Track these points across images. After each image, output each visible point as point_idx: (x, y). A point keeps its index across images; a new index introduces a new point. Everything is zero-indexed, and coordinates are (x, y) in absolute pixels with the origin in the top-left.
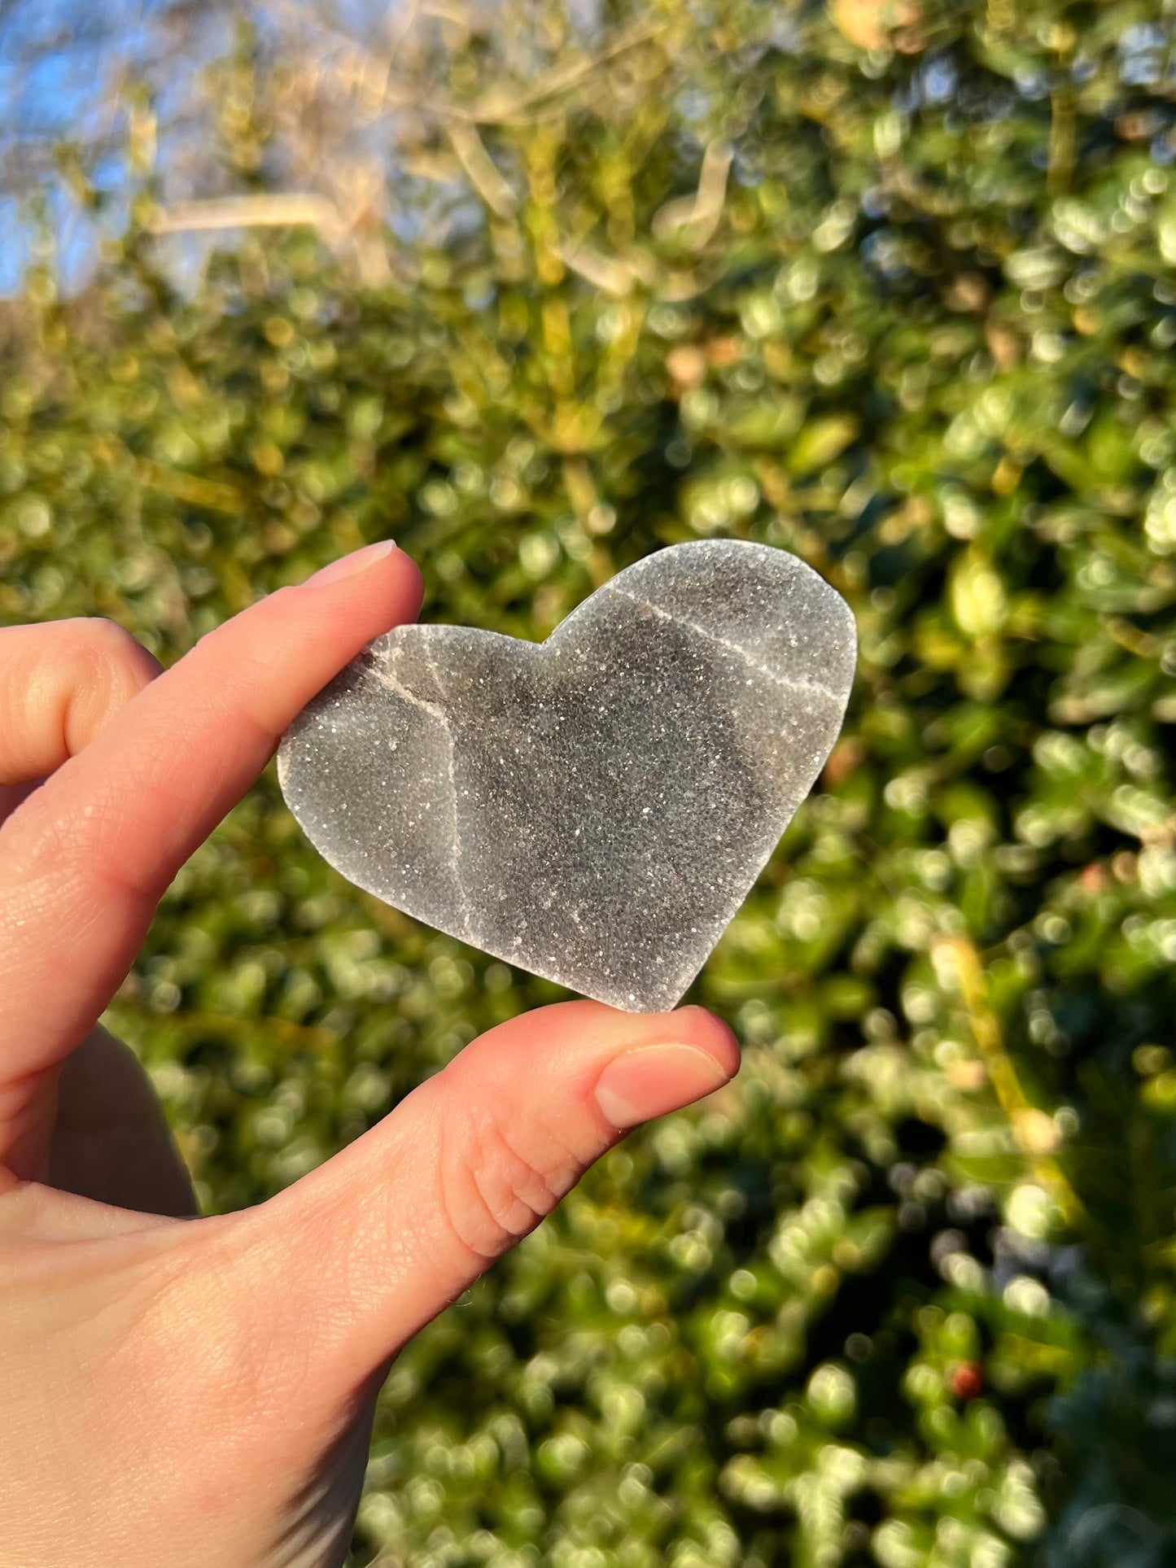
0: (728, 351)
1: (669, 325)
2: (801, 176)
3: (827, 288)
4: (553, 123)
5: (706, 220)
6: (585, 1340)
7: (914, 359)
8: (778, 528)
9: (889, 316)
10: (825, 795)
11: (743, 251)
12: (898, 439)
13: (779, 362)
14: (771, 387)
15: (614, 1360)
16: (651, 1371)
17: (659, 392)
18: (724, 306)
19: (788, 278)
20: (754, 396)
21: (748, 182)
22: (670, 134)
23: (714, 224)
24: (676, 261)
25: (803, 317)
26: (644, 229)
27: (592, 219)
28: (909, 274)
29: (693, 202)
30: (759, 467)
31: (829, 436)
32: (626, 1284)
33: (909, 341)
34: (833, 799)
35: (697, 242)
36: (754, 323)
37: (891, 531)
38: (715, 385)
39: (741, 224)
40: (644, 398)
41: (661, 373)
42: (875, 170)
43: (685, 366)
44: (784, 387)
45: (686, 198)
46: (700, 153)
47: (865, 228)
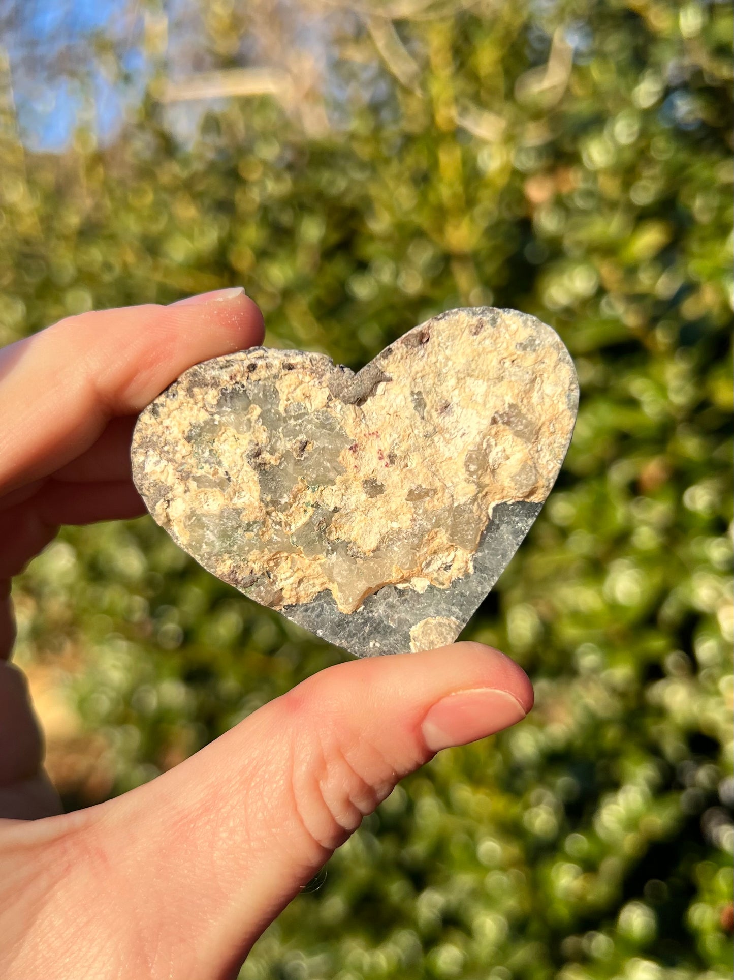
0: (574, 180)
1: (528, 162)
2: (624, 56)
3: (644, 134)
4: (443, 19)
5: (554, 88)
6: (464, 881)
7: (706, 187)
8: (610, 305)
9: (683, 156)
10: (641, 497)
11: (582, 107)
12: (694, 246)
13: (610, 187)
14: (608, 206)
15: (481, 895)
16: (511, 903)
17: (520, 212)
18: (568, 147)
19: (613, 125)
20: (585, 213)
21: (582, 62)
22: (526, 28)
23: (561, 90)
24: (537, 114)
25: (628, 156)
26: (510, 95)
27: (470, 89)
28: (703, 125)
29: (545, 70)
30: (596, 260)
31: (647, 240)
32: (492, 841)
33: (701, 169)
34: (648, 500)
35: (548, 101)
36: (590, 159)
37: (691, 309)
38: (561, 203)
39: (578, 91)
40: (507, 215)
41: (521, 199)
42: (681, 48)
43: (538, 191)
44: (612, 206)
45: (540, 68)
46: (547, 42)
47: (668, 92)
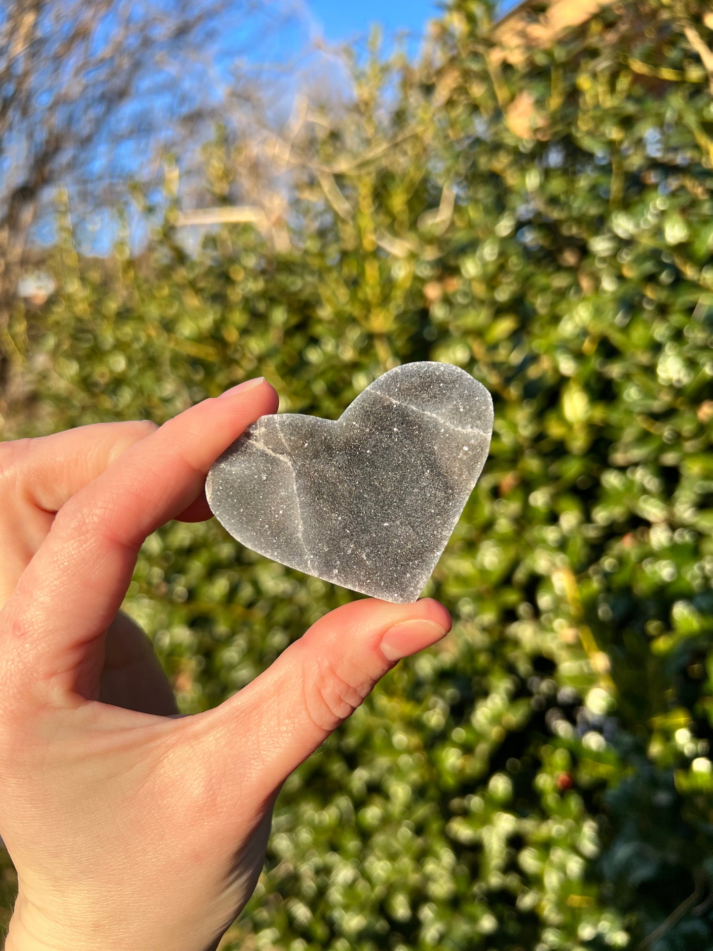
0: (454, 285)
1: (425, 272)
2: (489, 201)
3: (503, 255)
4: (369, 174)
5: (443, 221)
6: (383, 761)
7: (544, 289)
8: (479, 370)
9: (530, 269)
10: (501, 499)
11: (461, 236)
12: (536, 328)
13: (480, 290)
14: (476, 302)
15: (395, 770)
16: (415, 776)
17: (420, 305)
18: (452, 263)
19: (483, 249)
20: (465, 307)
21: (463, 204)
22: (425, 180)
23: (448, 223)
24: (429, 240)
25: (491, 268)
26: (413, 225)
27: (388, 221)
28: (542, 248)
29: (437, 211)
30: (470, 340)
31: (505, 326)
32: (402, 734)
33: (541, 280)
34: (504, 501)
35: (439, 231)
36: (467, 272)
37: (533, 372)
38: (447, 300)
39: (459, 224)
40: (412, 307)
41: (421, 295)
42: (526, 198)
43: (433, 292)
44: (482, 302)
45: (435, 209)
46: (439, 190)
47: (520, 226)
